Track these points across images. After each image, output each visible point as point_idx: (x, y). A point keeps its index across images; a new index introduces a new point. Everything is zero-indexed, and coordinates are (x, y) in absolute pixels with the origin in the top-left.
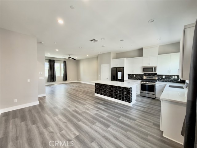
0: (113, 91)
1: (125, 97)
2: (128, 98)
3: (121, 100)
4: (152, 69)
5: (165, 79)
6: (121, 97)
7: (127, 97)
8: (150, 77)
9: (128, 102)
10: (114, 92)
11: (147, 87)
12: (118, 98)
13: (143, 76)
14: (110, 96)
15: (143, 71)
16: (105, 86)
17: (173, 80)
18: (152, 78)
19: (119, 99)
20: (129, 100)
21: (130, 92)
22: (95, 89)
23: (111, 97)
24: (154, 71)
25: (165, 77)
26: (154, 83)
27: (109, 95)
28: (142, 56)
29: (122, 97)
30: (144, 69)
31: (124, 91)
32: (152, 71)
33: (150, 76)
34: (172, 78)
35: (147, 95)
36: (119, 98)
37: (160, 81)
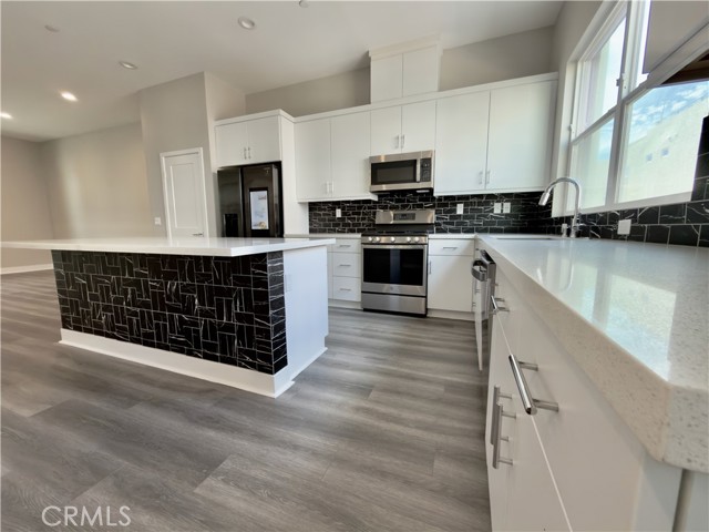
0: (162, 300)
1: (240, 337)
2: (257, 337)
3: (214, 359)
4: (411, 168)
5: (465, 217)
6: (214, 338)
7: (250, 330)
8: (405, 212)
9: (261, 369)
10: (172, 309)
11: (394, 261)
12: (197, 346)
13: (375, 213)
14: (147, 341)
15: (374, 181)
16: (115, 271)
17: (493, 223)
18: (413, 217)
19: (206, 357)
20: (263, 357)
21: (265, 296)
22: (62, 302)
23: (160, 347)
24: (422, 180)
25: (465, 211)
26: (423, 240)
27: (146, 335)
28: (369, 103)
29: (222, 337)
30: (379, 170)
31: (229, 292)
32: (411, 178)
33: (404, 207)
34: (492, 211)
35: (394, 303)
36: (207, 346)
37: (444, 231)
